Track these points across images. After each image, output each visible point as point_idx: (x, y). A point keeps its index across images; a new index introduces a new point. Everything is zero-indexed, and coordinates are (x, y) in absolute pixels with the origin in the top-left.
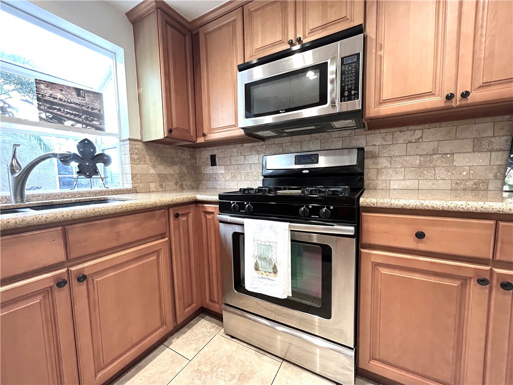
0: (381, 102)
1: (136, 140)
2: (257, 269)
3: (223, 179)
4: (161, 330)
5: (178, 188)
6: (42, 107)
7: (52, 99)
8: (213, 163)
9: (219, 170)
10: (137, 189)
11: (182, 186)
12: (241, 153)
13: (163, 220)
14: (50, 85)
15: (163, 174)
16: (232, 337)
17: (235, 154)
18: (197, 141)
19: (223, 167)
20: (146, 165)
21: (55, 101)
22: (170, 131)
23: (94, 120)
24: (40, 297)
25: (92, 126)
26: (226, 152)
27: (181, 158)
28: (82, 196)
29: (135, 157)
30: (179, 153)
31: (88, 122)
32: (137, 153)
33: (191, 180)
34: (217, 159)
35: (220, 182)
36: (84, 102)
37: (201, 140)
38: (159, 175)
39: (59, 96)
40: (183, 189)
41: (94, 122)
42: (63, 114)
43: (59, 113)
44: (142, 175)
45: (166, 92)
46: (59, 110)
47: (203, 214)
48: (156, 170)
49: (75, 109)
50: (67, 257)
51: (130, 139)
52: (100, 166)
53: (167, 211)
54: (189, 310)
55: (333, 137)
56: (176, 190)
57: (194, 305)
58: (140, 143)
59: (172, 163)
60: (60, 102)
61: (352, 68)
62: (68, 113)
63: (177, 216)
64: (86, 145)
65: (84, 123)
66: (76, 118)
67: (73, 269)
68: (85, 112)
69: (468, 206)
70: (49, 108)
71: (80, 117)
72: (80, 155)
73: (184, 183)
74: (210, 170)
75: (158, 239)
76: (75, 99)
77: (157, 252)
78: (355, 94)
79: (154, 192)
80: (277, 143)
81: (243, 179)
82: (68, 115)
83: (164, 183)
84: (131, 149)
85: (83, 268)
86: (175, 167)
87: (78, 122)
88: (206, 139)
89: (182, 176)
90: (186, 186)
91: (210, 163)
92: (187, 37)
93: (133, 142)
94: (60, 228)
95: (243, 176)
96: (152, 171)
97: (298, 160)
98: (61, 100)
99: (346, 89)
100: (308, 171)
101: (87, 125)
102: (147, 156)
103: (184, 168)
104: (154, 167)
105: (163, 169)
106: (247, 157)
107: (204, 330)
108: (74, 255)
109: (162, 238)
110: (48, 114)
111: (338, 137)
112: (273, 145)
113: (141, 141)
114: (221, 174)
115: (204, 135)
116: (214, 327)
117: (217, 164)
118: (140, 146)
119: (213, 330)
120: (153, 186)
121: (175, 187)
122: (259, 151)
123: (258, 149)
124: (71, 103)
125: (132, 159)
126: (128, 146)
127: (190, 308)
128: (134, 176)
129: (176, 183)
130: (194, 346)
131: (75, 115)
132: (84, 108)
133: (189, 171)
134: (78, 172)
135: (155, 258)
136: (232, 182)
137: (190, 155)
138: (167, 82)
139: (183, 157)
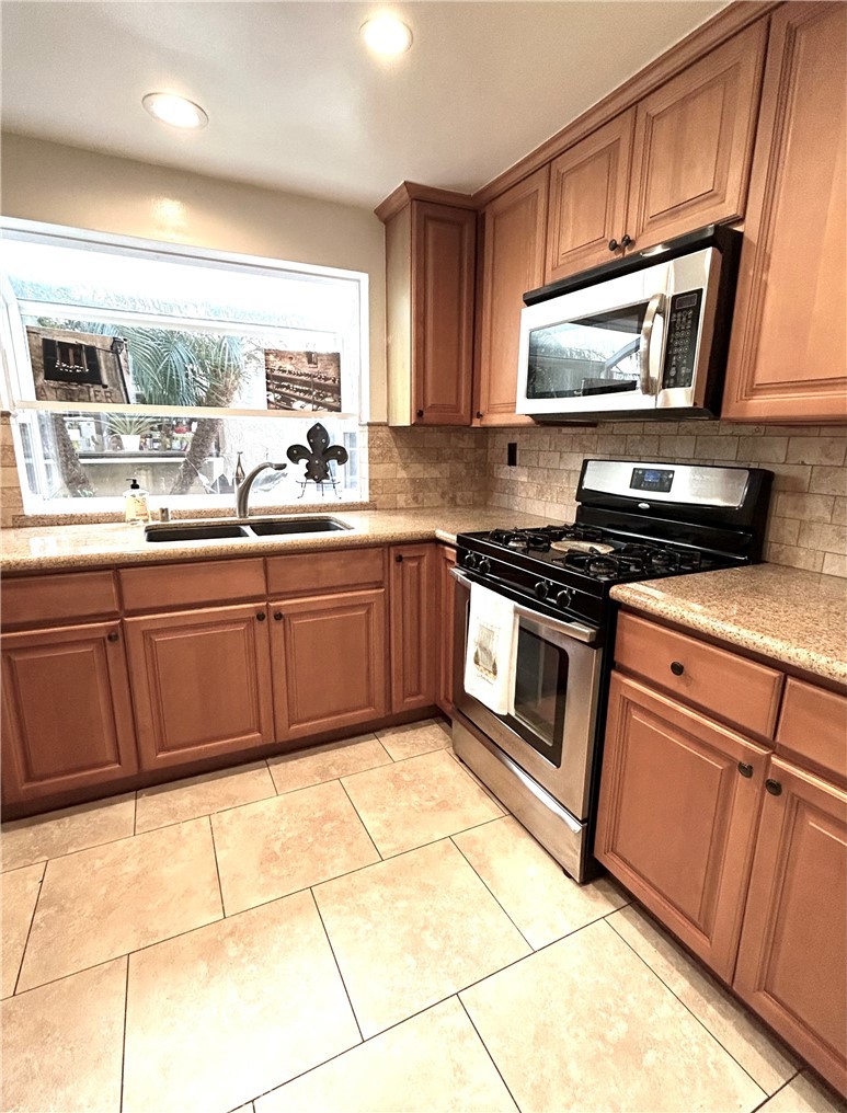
0: (754, 390)
1: (379, 425)
2: (477, 662)
3: (524, 495)
4: (367, 711)
5: (447, 505)
6: (271, 387)
7: (281, 374)
8: (512, 462)
9: (520, 475)
10: (377, 503)
11: (453, 499)
12: (556, 447)
13: (379, 563)
14: (279, 354)
15: (420, 479)
16: (461, 761)
17: (547, 447)
18: (471, 423)
19: (526, 470)
20: (392, 465)
21: (285, 375)
22: (420, 414)
23: (326, 396)
24: (245, 625)
25: (325, 405)
26: (532, 441)
27: (456, 447)
28: (304, 512)
29: (376, 452)
30: (453, 439)
31: (319, 400)
32: (379, 446)
33: (473, 488)
34: (518, 452)
35: (518, 499)
36: (316, 370)
37: (476, 423)
38: (413, 481)
39: (289, 367)
40: (456, 505)
41: (327, 399)
42: (292, 393)
43: (288, 391)
44: (385, 481)
45: (417, 348)
46: (288, 387)
47: (443, 561)
48: (408, 473)
49: (305, 383)
50: (267, 591)
51: (369, 425)
52: (333, 463)
53: (386, 550)
54: (412, 702)
55: (720, 433)
56: (443, 506)
57: (421, 697)
58: (384, 429)
59: (439, 458)
60: (290, 376)
61: (687, 319)
62: (297, 390)
63: (399, 559)
64: (317, 433)
65: (315, 403)
66: (306, 396)
67: (272, 604)
68: (318, 386)
69: (738, 637)
70: (278, 386)
71: (311, 393)
72: (310, 449)
73: (459, 494)
74: (505, 472)
75: (373, 589)
76: (307, 369)
77: (368, 606)
78: (686, 374)
79: (402, 509)
80: (618, 432)
81: (555, 500)
82: (297, 394)
83: (421, 494)
84: (370, 439)
85: (280, 606)
86: (444, 465)
87: (308, 401)
88: (483, 423)
89: (454, 481)
90: (462, 499)
91: (506, 460)
92: (467, 227)
93: (374, 428)
94: (261, 559)
95: (555, 494)
96: (402, 474)
97: (638, 481)
98: (290, 372)
99: (674, 363)
100: (647, 506)
101: (319, 404)
102: (396, 450)
103: (461, 467)
104: (406, 466)
105: (420, 471)
106: (565, 456)
107: (431, 738)
108: (273, 590)
109: (376, 588)
110: (276, 395)
111: (731, 435)
112: (610, 437)
113: (386, 425)
114: (522, 483)
115: (479, 416)
116: (445, 739)
117: (518, 463)
118: (384, 433)
119: (442, 742)
120: (401, 500)
121: (440, 502)
122: (584, 446)
123: (584, 442)
124: (301, 375)
125: (371, 456)
126: (367, 434)
127: (412, 699)
128: (372, 483)
129: (443, 495)
130: (407, 750)
131: (305, 392)
132: (316, 380)
133: (471, 471)
134: (306, 475)
135: (364, 612)
136: (537, 502)
137: (475, 442)
138: (421, 329)
139: (460, 446)
